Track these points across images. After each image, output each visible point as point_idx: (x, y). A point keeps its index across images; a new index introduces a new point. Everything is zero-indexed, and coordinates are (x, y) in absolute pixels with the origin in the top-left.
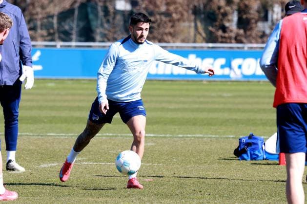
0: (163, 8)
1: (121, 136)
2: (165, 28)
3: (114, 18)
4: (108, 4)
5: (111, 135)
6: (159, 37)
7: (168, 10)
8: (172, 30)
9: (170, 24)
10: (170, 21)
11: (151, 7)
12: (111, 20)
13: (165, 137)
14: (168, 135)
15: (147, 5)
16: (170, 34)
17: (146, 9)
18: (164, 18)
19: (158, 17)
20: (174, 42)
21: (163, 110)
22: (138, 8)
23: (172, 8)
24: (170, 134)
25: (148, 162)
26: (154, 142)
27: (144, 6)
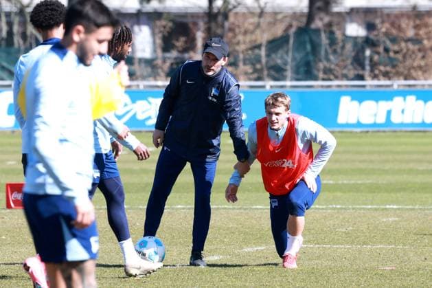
0: (411, 33)
1: (353, 209)
2: (414, 60)
3: (343, 47)
4: (335, 29)
5: (338, 207)
6: (406, 72)
7: (417, 34)
8: (422, 63)
9: (420, 55)
10: (420, 50)
11: (394, 32)
12: (339, 50)
13: (413, 209)
14: (417, 207)
15: (387, 29)
16: (420, 67)
17: (387, 34)
18: (411, 46)
19: (403, 45)
20: (426, 79)
21: (410, 171)
22: (375, 33)
23: (422, 32)
24: (420, 205)
25: (389, 244)
26: (398, 217)
27: (384, 30)
